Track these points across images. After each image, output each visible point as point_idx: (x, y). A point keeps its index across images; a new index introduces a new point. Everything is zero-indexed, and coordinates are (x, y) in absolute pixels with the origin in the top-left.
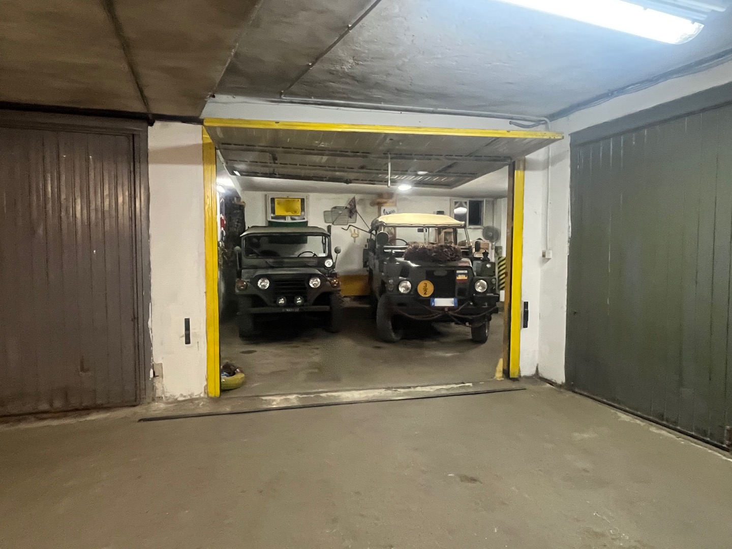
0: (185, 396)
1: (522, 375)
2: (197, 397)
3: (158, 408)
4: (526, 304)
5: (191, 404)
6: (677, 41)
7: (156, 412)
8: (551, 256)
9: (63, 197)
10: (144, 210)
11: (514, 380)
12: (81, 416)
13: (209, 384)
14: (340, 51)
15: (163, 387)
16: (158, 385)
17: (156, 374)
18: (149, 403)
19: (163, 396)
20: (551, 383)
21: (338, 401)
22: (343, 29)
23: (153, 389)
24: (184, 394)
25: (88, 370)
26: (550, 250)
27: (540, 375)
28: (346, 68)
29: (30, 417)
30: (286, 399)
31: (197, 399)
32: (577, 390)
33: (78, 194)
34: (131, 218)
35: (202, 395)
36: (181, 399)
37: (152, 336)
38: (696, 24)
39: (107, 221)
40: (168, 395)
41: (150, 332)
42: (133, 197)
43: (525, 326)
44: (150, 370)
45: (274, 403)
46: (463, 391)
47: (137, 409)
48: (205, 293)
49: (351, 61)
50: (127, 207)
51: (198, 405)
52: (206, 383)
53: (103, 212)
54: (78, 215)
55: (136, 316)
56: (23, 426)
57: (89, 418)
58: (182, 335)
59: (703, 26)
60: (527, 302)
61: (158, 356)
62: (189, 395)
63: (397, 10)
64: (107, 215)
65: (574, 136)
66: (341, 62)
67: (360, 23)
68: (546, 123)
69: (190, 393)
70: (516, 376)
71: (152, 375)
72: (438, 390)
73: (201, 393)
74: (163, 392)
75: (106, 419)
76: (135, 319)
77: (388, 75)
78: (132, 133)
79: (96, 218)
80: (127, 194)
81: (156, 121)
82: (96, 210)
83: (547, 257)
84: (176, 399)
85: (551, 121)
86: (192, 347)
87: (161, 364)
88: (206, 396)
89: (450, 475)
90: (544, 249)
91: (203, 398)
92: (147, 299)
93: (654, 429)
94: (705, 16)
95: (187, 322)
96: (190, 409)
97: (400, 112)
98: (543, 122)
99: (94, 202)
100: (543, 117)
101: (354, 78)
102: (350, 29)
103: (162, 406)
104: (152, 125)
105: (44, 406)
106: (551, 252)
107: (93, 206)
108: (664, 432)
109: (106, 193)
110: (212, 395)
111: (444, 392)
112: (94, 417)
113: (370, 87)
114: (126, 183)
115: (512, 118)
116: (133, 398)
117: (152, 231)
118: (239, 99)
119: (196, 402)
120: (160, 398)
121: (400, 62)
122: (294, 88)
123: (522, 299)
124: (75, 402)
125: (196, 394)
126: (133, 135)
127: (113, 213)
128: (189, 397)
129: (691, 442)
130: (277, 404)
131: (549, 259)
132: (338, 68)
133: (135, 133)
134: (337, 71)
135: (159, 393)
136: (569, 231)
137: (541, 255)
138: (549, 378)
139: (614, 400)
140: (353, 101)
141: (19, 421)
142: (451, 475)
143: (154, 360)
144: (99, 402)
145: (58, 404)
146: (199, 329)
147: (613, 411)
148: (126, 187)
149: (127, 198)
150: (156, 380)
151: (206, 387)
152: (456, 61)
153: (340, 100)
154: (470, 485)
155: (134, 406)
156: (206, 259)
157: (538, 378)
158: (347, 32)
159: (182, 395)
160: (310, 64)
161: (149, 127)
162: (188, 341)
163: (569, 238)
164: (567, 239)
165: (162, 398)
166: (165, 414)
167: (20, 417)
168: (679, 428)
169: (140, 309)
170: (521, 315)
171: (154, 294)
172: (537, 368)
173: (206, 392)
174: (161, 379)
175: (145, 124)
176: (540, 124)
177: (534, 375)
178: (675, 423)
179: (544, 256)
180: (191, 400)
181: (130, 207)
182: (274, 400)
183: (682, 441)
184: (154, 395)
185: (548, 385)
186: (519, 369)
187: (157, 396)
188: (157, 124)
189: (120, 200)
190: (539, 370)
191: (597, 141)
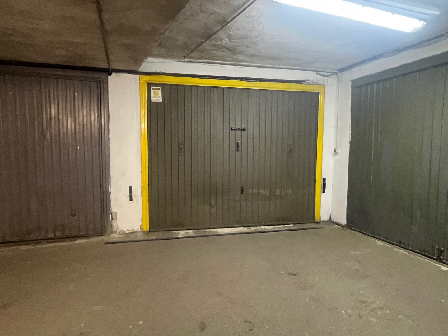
0: (129, 231)
1: (322, 220)
2: (137, 231)
3: (115, 237)
4: (324, 179)
5: (133, 235)
6: (411, 31)
7: (114, 239)
8: (339, 152)
9: (61, 116)
10: (106, 124)
11: (317, 223)
12: (71, 241)
13: (143, 224)
14: (221, 34)
15: (117, 225)
16: (114, 224)
17: (113, 218)
18: (109, 234)
19: (117, 230)
20: (338, 224)
21: (216, 234)
22: (224, 23)
23: (112, 226)
24: (129, 229)
25: (75, 215)
26: (339, 148)
27: (332, 220)
28: (224, 43)
29: (43, 241)
30: (187, 232)
31: (136, 232)
32: (353, 228)
33: (69, 115)
34: (99, 129)
35: (139, 230)
36: (127, 232)
37: (111, 196)
38: (422, 22)
39: (85, 130)
40: (120, 230)
41: (110, 194)
42: (100, 117)
43: (324, 192)
44: (110, 215)
45: (180, 235)
46: (288, 229)
47: (103, 237)
48: (141, 172)
49: (227, 39)
50: (96, 122)
51: (137, 235)
52: (141, 223)
53: (83, 125)
54: (69, 127)
55: (102, 185)
56: (40, 246)
57: (76, 242)
58: (128, 196)
59: (425, 23)
60: (325, 178)
61: (115, 207)
62: (132, 230)
63: (255, 13)
64: (85, 127)
65: (353, 82)
66: (221, 40)
67: (234, 20)
68: (337, 74)
69: (132, 229)
70: (318, 221)
71: (111, 219)
72: (273, 228)
73: (139, 229)
74: (117, 228)
75: (86, 242)
76: (101, 186)
77: (247, 47)
78: (99, 80)
79: (79, 129)
80: (96, 115)
81: (113, 73)
82: (79, 124)
83: (337, 152)
84: (125, 232)
85: (340, 73)
86: (133, 203)
87: (116, 212)
88: (141, 231)
89: (281, 272)
90: (336, 148)
91: (139, 231)
92: (108, 175)
93: (396, 249)
94: (428, 16)
95: (131, 188)
96: (133, 238)
97: (252, 67)
98: (336, 73)
99: (78, 120)
100: (335, 70)
101: (228, 49)
102: (228, 23)
103: (116, 236)
104: (110, 74)
105: (51, 235)
106: (339, 149)
107: (77, 122)
108: (402, 251)
109: (85, 114)
110: (145, 230)
111: (276, 229)
112: (79, 241)
113: (236, 54)
114: (96, 108)
115: (318, 71)
116: (100, 231)
117: (110, 136)
118: (160, 60)
119: (137, 234)
120: (116, 231)
121: (254, 40)
122: (193, 54)
123: (322, 177)
124: (67, 233)
125: (136, 229)
126: (100, 81)
127: (89, 126)
128: (132, 231)
129: (417, 256)
130: (182, 235)
131: (338, 153)
132: (219, 43)
133: (101, 79)
134: (219, 45)
135: (115, 229)
136: (350, 137)
137: (334, 151)
138: (337, 222)
139: (374, 233)
140: (225, 61)
141: (38, 243)
142: (283, 272)
143: (112, 210)
144: (81, 233)
145: (58, 234)
146: (137, 192)
147: (373, 239)
148: (96, 111)
149: (96, 118)
150: (113, 222)
151: (141, 226)
152: (287, 40)
153: (218, 60)
154: (293, 277)
155: (101, 236)
156: (141, 152)
157: (330, 222)
158: (226, 25)
159: (128, 230)
160: (203, 41)
161: (109, 77)
162: (131, 199)
163: (350, 141)
164: (349, 142)
165: (117, 231)
166: (119, 240)
167: (39, 241)
168: (410, 248)
169: (104, 181)
170: (322, 185)
171: (112, 172)
172: (330, 216)
173: (141, 229)
174: (116, 220)
175: (106, 74)
176: (333, 75)
177: (329, 220)
178: (409, 245)
179: (335, 151)
180: (133, 233)
181: (98, 122)
182: (180, 233)
183: (411, 255)
184: (112, 230)
185: (336, 226)
186: (320, 217)
187: (114, 230)
188: (114, 74)
189: (93, 118)
190: (331, 217)
191: (367, 85)
